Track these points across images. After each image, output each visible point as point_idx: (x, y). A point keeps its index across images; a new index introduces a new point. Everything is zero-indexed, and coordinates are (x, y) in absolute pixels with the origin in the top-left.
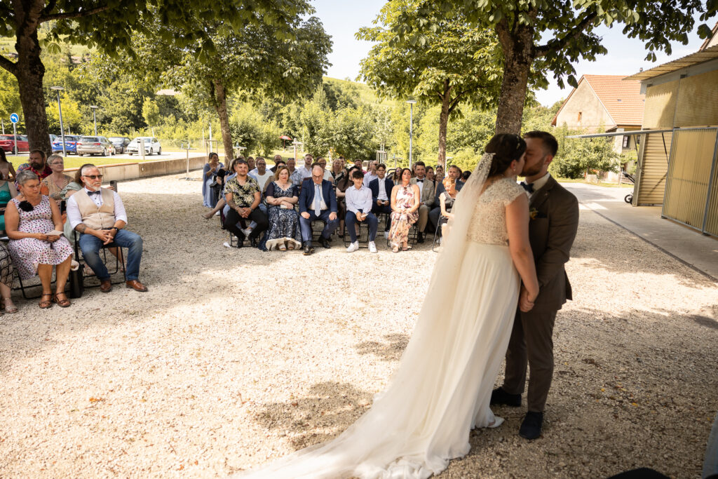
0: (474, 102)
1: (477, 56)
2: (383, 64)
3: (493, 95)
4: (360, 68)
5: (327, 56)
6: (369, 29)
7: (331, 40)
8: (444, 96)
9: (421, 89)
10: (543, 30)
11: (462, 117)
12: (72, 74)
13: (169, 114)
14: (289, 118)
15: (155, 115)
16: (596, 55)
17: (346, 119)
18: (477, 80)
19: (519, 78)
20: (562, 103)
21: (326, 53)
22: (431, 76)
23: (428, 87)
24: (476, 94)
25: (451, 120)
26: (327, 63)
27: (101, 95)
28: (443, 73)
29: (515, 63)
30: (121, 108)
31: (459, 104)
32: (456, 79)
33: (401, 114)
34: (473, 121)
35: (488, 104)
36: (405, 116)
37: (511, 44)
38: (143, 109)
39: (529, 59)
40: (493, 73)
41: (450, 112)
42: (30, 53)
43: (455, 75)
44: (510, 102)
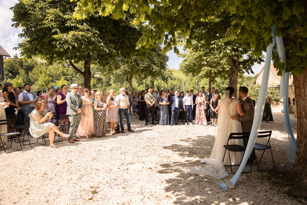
0: (221, 77)
1: (221, 62)
2: (187, 65)
3: (228, 74)
4: (179, 67)
5: (166, 63)
6: (182, 54)
7: (168, 58)
8: (210, 75)
9: (202, 74)
10: (243, 54)
11: (217, 82)
12: (64, 70)
13: (99, 84)
14: (146, 84)
15: (95, 84)
16: (261, 62)
17: (171, 84)
18: (221, 70)
19: (235, 72)
20: (258, 74)
21: (166, 62)
22: (206, 69)
23: (204, 73)
24: (221, 74)
25: (213, 84)
26: (166, 65)
27: (74, 77)
28: (209, 68)
29: (234, 67)
30: (82, 82)
31: (215, 78)
32: (214, 70)
33: (191, 81)
34: (221, 83)
35: (226, 77)
36: (193, 82)
37: (232, 62)
38: (91, 82)
39: (238, 66)
40: (227, 68)
41: (212, 80)
42: (88, 69)
43: (214, 69)
44: (233, 79)
